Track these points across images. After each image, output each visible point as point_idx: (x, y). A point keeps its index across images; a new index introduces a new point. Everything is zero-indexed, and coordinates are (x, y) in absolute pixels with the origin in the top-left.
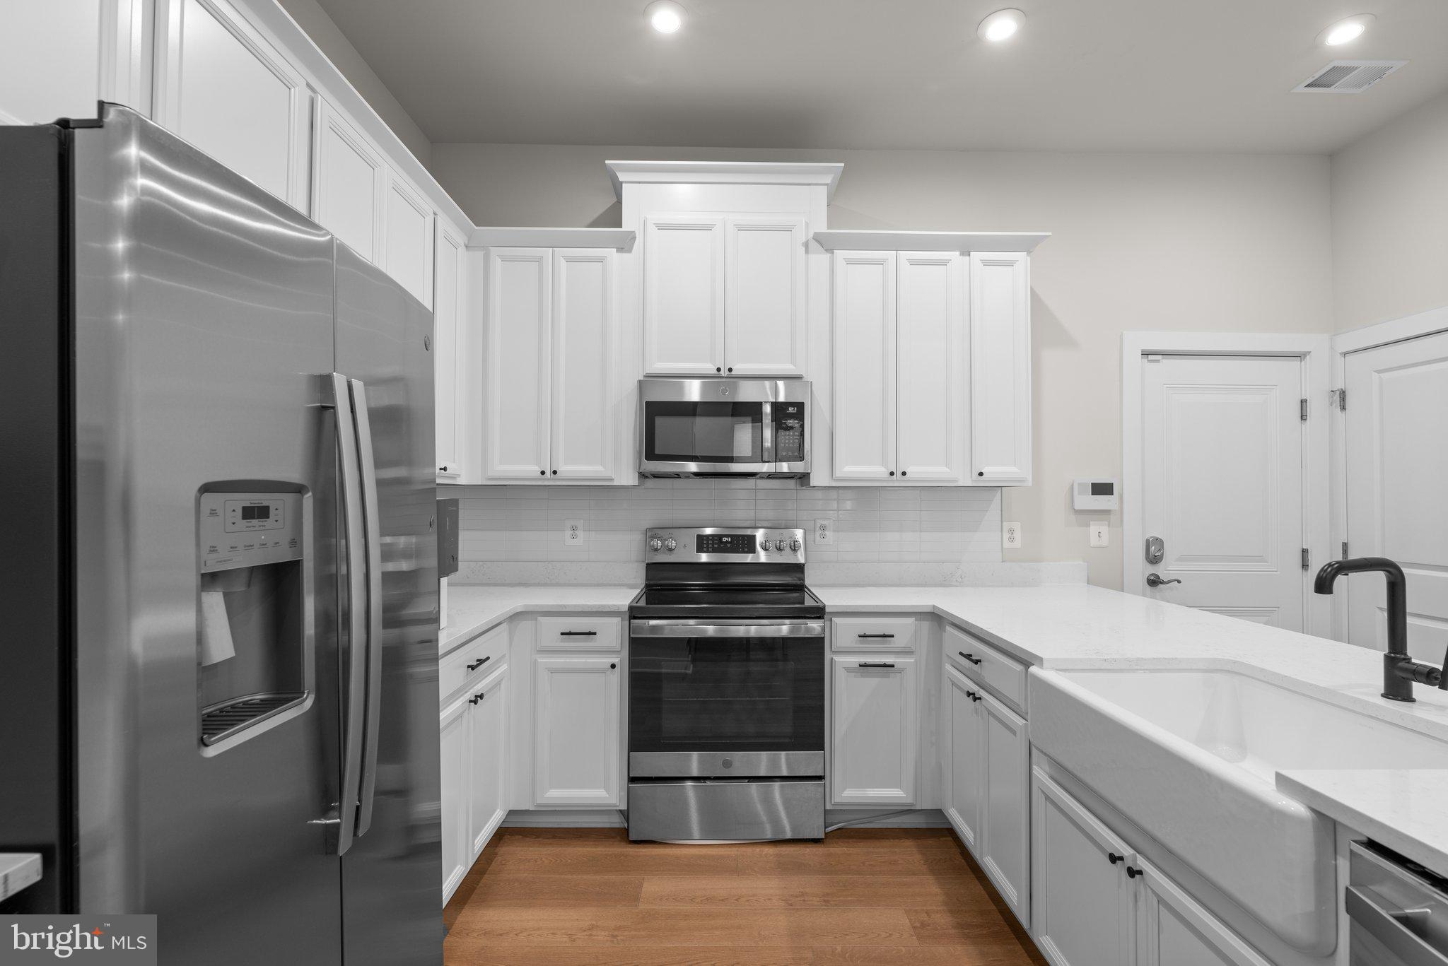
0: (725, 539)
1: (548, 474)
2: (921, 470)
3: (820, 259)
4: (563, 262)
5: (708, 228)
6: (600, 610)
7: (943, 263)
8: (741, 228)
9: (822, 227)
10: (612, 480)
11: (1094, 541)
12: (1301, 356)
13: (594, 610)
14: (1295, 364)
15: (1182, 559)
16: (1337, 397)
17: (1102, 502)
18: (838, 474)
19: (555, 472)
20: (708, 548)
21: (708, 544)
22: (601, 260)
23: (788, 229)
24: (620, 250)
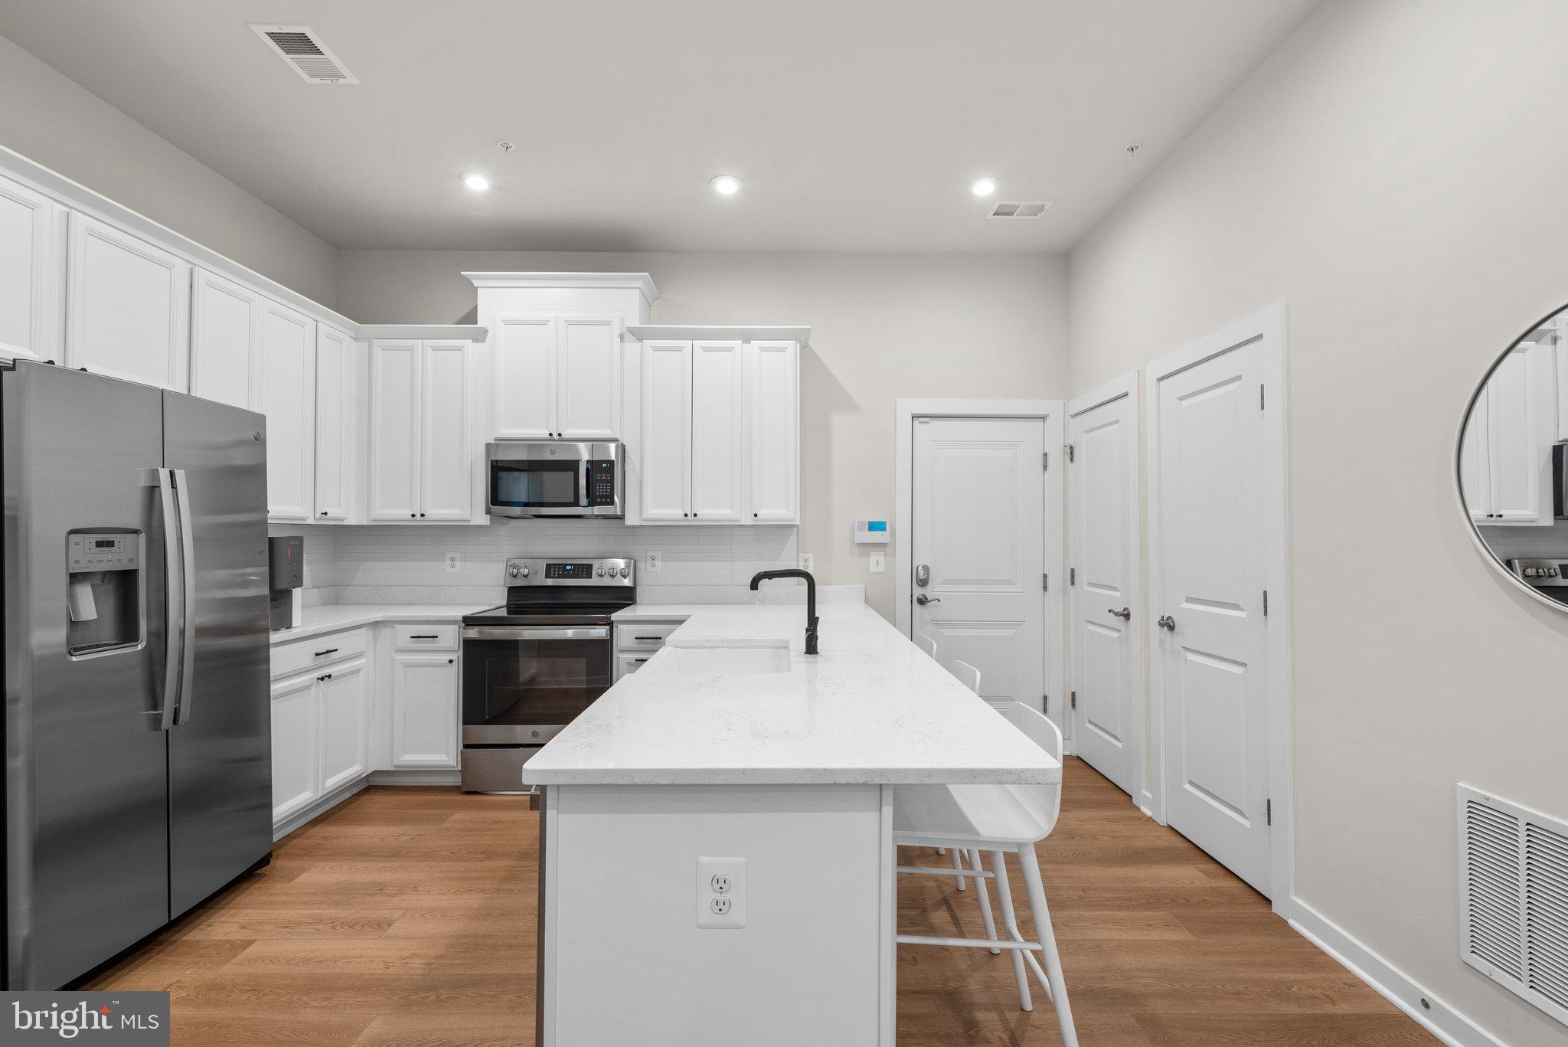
0: (568, 567)
1: (418, 516)
2: (710, 512)
3: (632, 347)
4: (430, 350)
5: (545, 323)
6: (441, 619)
7: (730, 349)
8: (570, 323)
9: (635, 322)
10: (469, 521)
11: (873, 568)
12: (1043, 418)
13: (437, 619)
14: (1040, 424)
15: (947, 582)
16: (1068, 450)
17: (876, 537)
18: (645, 516)
19: (422, 515)
20: (554, 574)
21: (554, 571)
22: (459, 349)
23: (607, 323)
24: (475, 340)
